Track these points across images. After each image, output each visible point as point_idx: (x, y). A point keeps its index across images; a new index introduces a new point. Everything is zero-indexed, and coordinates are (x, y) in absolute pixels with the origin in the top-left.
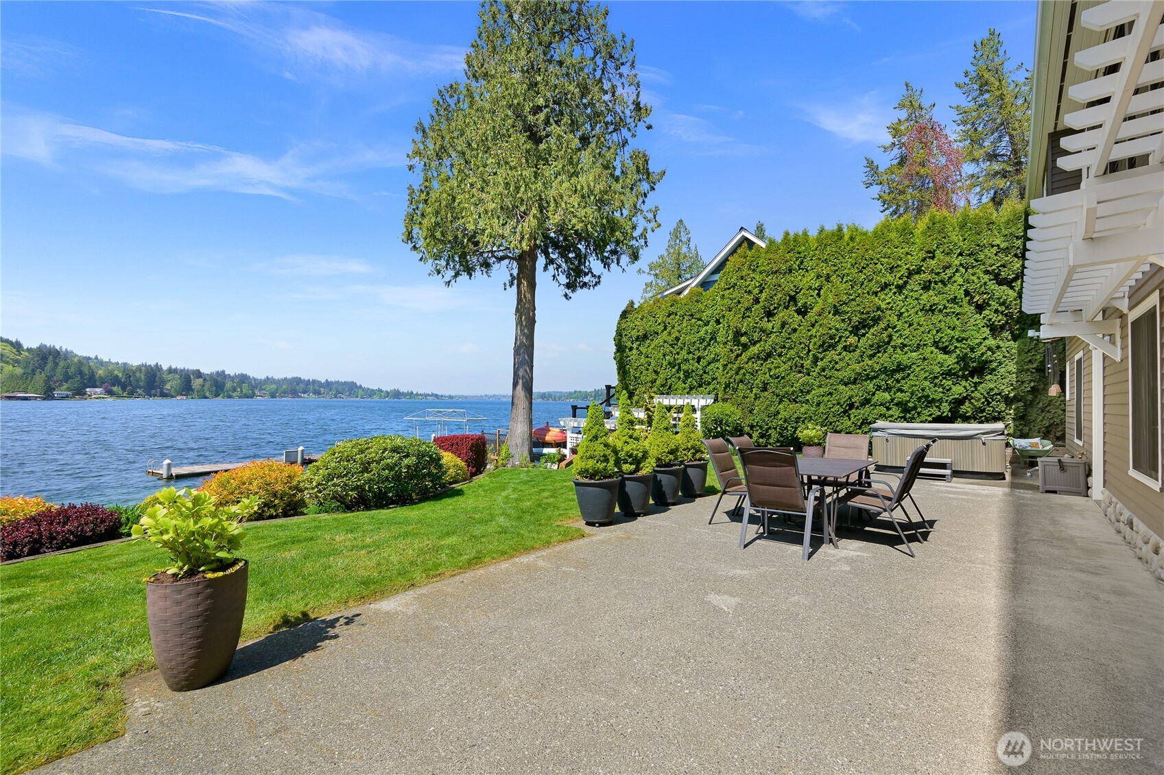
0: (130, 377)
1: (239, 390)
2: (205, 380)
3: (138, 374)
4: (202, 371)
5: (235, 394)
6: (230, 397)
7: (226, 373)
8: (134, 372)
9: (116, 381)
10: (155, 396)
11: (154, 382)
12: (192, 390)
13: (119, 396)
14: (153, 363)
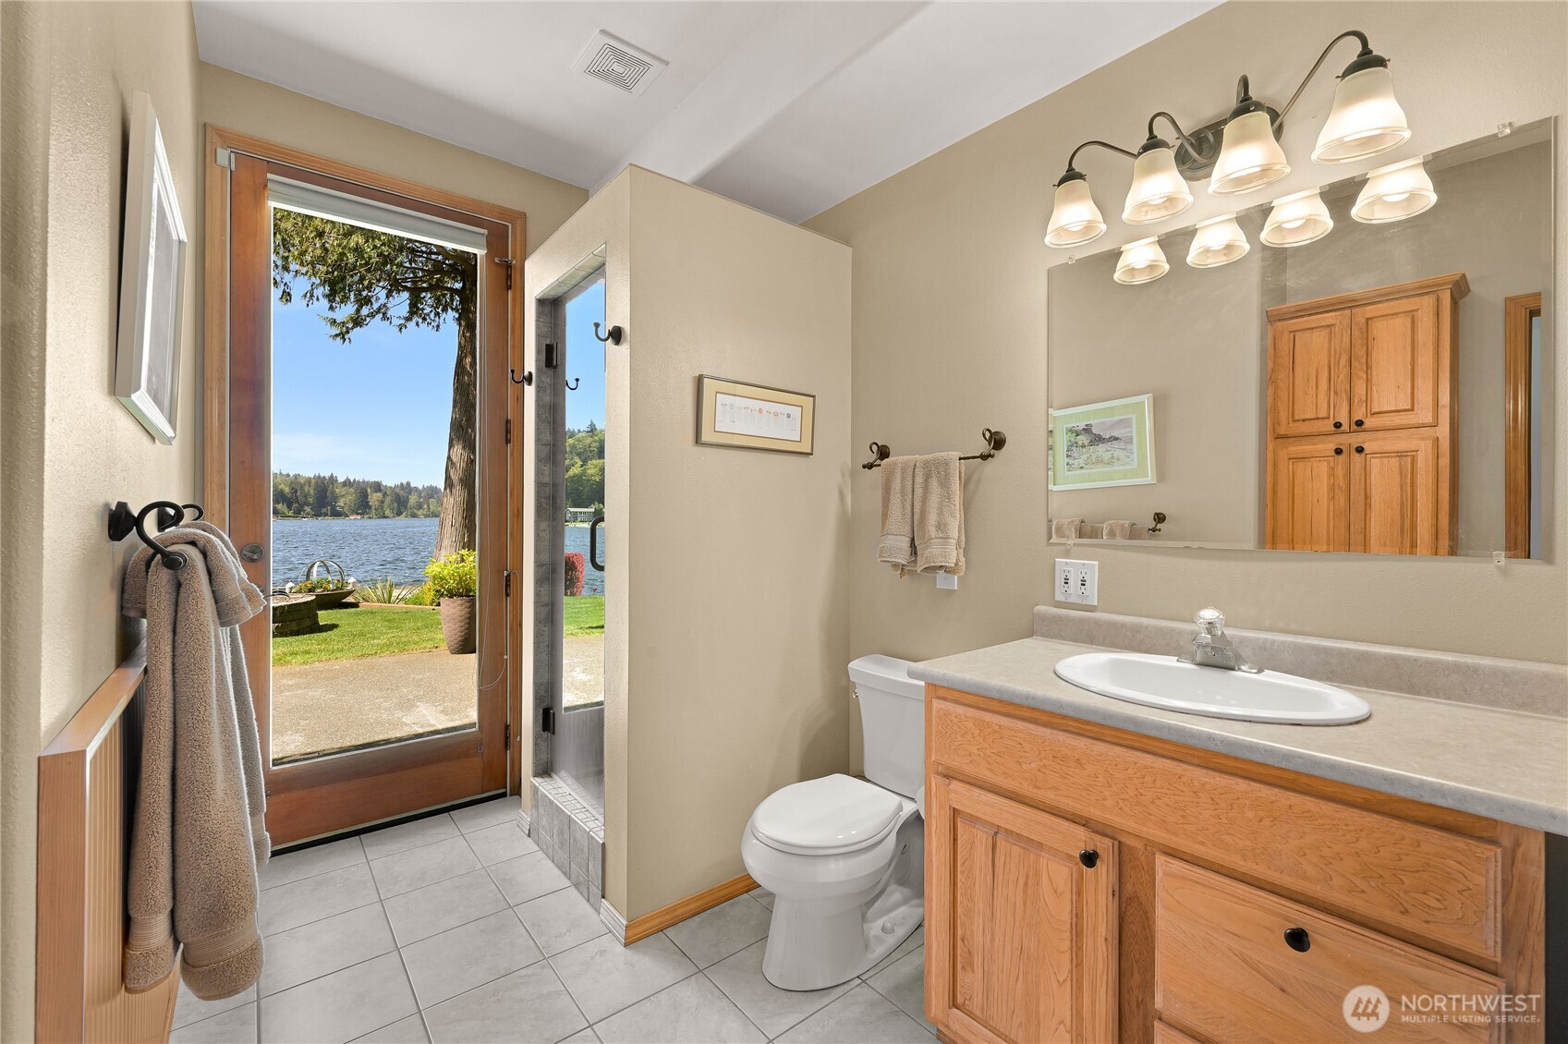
0: (296, 491)
1: (425, 506)
2: (385, 494)
3: (306, 488)
4: (384, 484)
5: (420, 512)
6: (414, 516)
7: (412, 485)
8: (302, 486)
10: (326, 515)
11: (326, 497)
12: (370, 507)
13: (284, 516)
14: (327, 474)
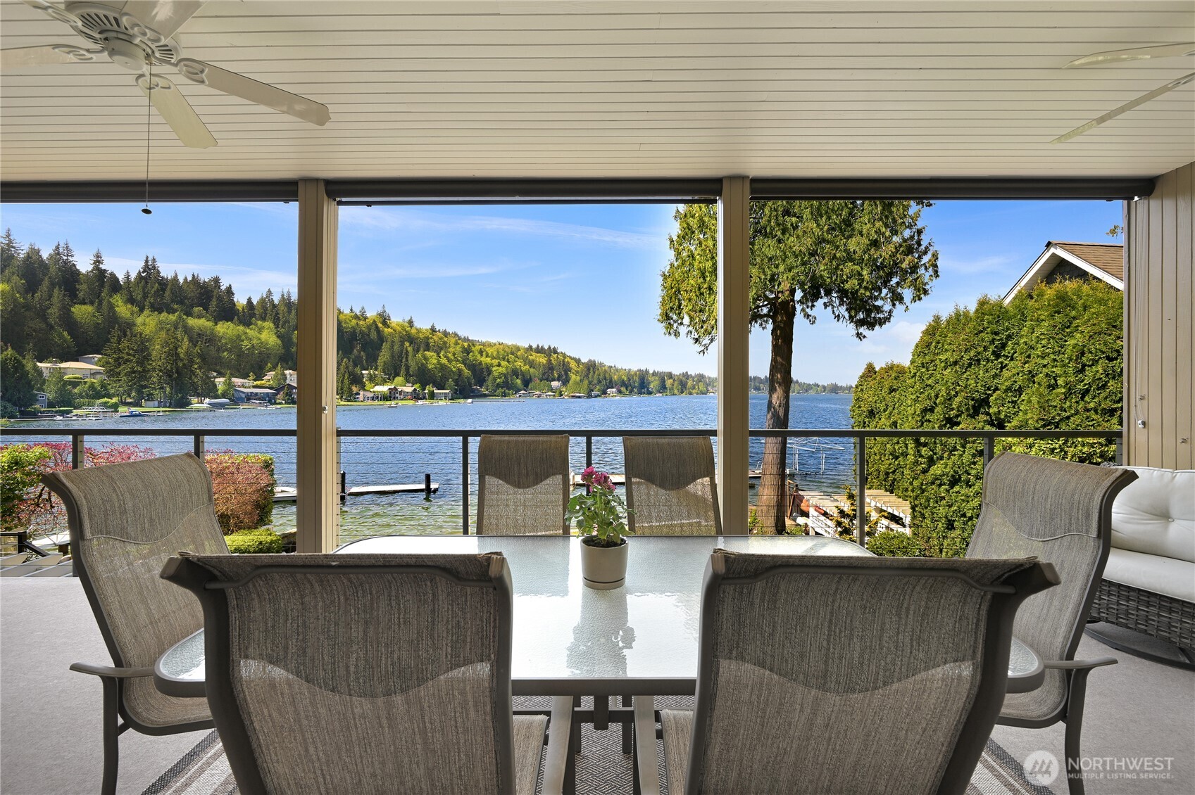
0: (631, 379)
1: (697, 387)
2: (674, 380)
3: (634, 378)
4: (674, 373)
5: (694, 391)
6: (691, 394)
7: (689, 374)
8: (633, 376)
9: (623, 384)
10: (644, 393)
11: (644, 383)
12: (666, 388)
13: (624, 394)
14: (644, 369)
